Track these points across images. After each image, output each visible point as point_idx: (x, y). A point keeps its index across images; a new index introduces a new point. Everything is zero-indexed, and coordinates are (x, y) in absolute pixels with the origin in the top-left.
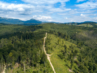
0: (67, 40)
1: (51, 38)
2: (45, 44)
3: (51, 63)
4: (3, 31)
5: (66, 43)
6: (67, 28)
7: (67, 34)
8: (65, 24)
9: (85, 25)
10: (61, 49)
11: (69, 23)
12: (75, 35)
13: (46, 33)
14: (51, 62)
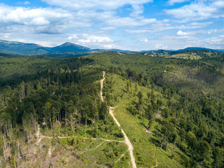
0: (143, 85)
1: (113, 80)
2: (103, 91)
3: (115, 119)
4: (9, 70)
5: (142, 90)
6: (147, 61)
7: (146, 74)
8: (143, 53)
9: (185, 56)
10: (133, 99)
11: (150, 52)
12: (161, 76)
13: (104, 72)
14: (116, 117)
